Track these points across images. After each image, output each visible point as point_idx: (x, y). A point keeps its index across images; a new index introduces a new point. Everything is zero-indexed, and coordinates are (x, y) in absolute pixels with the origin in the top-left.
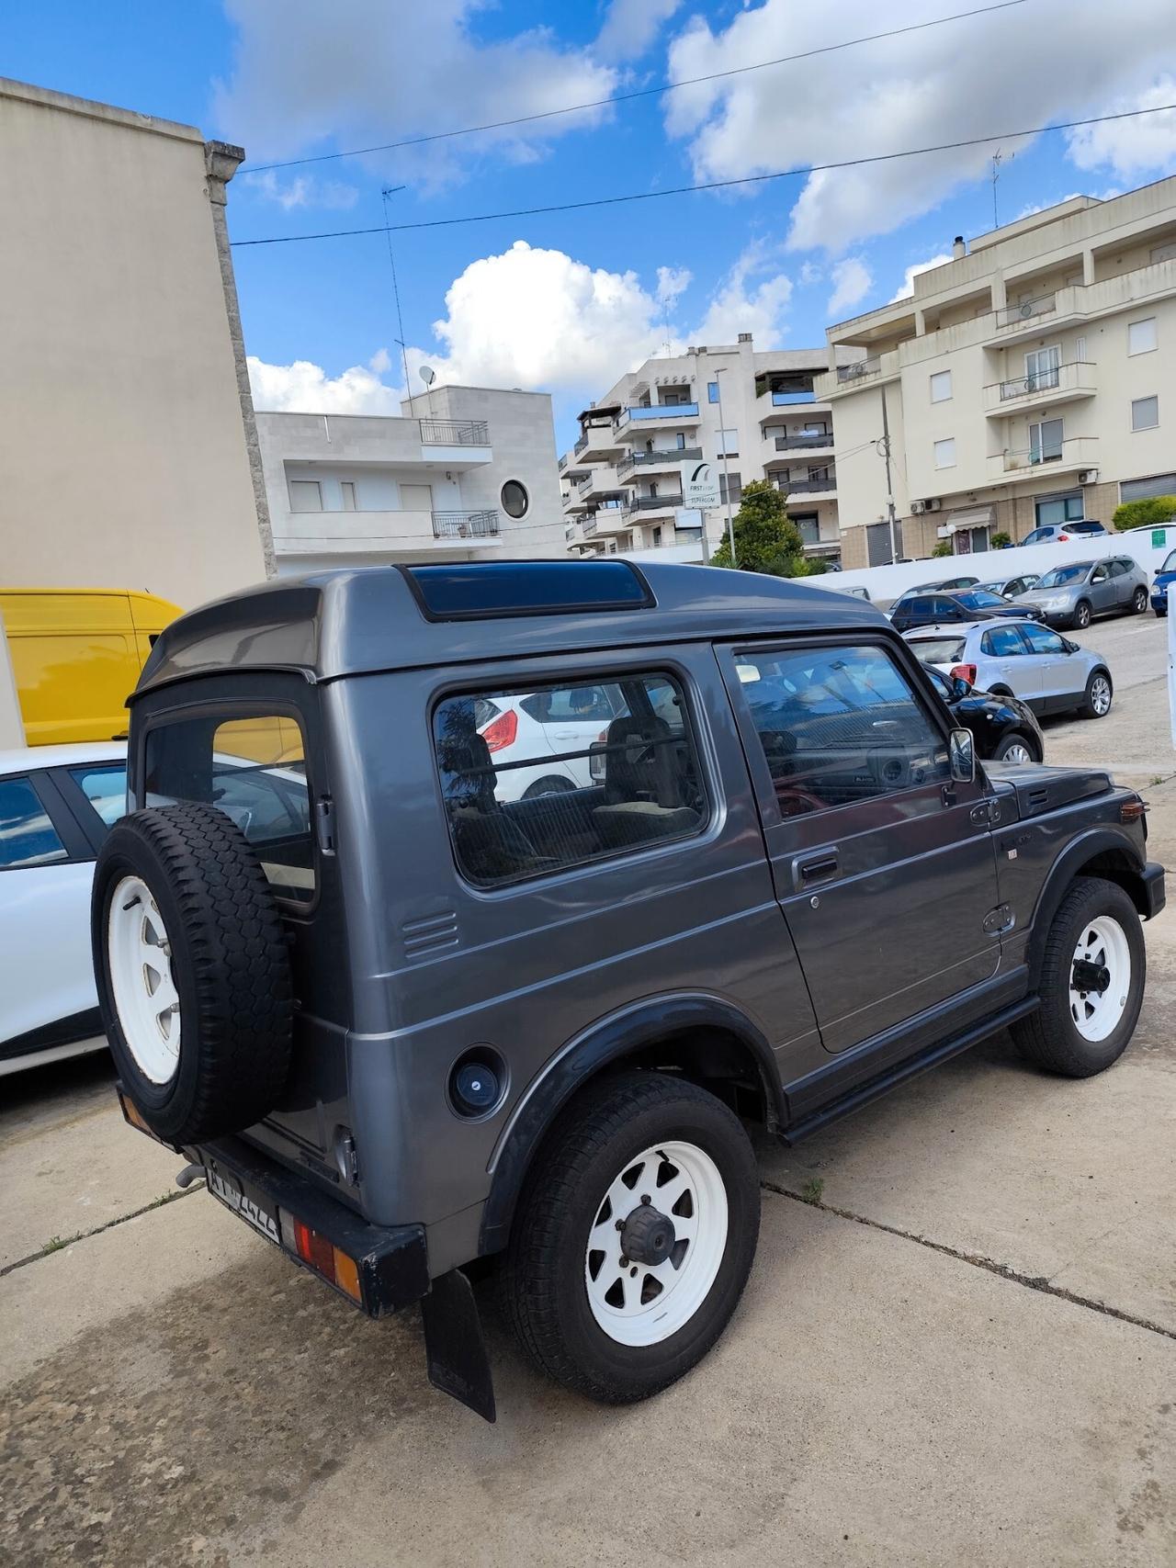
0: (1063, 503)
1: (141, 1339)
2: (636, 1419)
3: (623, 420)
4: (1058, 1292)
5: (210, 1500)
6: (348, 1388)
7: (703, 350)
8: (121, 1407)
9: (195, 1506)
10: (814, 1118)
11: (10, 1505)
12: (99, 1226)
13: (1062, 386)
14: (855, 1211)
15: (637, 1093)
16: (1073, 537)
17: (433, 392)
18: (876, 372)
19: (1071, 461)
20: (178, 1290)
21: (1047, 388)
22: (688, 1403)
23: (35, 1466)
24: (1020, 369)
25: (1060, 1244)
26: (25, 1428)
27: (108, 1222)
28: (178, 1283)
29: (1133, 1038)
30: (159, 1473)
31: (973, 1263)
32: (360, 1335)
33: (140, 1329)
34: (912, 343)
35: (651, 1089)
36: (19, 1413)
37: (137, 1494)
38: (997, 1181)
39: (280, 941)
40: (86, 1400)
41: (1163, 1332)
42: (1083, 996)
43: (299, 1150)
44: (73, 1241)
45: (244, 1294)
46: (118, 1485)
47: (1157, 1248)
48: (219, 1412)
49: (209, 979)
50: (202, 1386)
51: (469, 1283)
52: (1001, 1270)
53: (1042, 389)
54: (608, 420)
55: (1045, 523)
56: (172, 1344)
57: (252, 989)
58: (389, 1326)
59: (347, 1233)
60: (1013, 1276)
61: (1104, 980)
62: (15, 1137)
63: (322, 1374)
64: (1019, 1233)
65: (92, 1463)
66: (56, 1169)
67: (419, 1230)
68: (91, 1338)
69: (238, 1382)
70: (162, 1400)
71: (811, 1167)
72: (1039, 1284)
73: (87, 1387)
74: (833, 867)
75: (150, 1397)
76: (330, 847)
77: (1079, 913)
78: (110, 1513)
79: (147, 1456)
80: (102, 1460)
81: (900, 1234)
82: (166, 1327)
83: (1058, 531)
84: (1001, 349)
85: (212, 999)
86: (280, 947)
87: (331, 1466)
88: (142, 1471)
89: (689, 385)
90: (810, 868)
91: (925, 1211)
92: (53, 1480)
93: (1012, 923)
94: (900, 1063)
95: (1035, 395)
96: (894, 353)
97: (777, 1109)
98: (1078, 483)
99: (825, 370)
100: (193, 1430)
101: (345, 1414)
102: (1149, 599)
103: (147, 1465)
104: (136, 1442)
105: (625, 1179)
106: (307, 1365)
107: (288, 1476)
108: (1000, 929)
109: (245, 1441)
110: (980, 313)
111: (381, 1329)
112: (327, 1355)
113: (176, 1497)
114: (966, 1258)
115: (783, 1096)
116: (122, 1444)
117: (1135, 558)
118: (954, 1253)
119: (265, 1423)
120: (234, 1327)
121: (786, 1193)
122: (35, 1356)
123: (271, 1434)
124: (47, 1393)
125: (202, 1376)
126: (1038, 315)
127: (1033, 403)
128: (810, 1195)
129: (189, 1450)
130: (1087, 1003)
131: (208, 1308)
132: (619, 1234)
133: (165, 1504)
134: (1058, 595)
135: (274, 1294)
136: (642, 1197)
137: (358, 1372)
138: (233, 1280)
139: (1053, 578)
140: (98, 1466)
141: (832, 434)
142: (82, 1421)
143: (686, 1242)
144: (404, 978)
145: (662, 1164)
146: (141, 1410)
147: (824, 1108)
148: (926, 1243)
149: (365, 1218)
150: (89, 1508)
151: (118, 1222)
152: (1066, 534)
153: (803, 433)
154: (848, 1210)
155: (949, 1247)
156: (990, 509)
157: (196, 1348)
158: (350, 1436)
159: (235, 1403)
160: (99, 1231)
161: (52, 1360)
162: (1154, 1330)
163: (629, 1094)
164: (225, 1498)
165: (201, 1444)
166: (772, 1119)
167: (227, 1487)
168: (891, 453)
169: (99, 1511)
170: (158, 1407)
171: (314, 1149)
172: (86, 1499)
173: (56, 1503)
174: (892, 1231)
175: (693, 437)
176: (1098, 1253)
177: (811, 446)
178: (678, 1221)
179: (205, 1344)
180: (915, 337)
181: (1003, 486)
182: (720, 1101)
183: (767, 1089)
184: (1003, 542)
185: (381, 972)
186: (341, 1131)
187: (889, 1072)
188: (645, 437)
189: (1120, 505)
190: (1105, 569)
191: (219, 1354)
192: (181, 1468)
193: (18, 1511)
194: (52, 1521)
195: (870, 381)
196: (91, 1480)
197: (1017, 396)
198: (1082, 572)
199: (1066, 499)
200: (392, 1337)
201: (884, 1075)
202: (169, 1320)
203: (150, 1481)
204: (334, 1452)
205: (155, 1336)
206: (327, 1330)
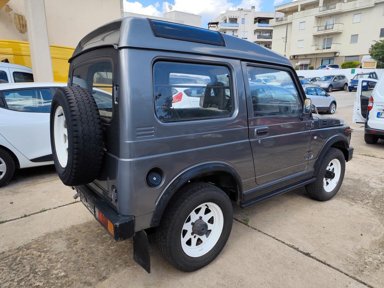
0: (329, 60)
1: (61, 237)
2: (191, 276)
3: (219, 25)
4: (313, 257)
5: (70, 283)
6: (113, 257)
7: (242, 9)
8: (51, 255)
9: (66, 284)
10: (250, 202)
11: (16, 277)
12: (56, 207)
13: (334, 29)
14: (257, 228)
15: (202, 188)
16: (331, 69)
17: (171, 12)
18: (286, 20)
19: (332, 50)
20: (73, 226)
21: (330, 29)
22: (206, 274)
23: (25, 267)
24: (324, 23)
25: (314, 244)
26: (25, 257)
27: (59, 206)
28: (73, 224)
29: (337, 193)
30: (58, 274)
31: (289, 246)
32: (118, 244)
33: (61, 234)
34: (297, 13)
35: (206, 187)
36: (24, 252)
37: (51, 279)
38: (297, 225)
39: (100, 129)
40: (43, 251)
41: (342, 272)
42: (326, 180)
43: (102, 191)
44: (48, 210)
45: (90, 229)
46: (46, 275)
47: (342, 249)
48: (77, 259)
49: (77, 137)
50: (75, 252)
51: (146, 234)
52: (297, 249)
53: (328, 29)
54: (215, 25)
55: (324, 64)
56: (68, 240)
57: (90, 142)
58: (127, 242)
59: (112, 216)
60: (300, 251)
61: (333, 176)
62: (39, 182)
63: (107, 253)
64: (303, 240)
65: (41, 269)
66: (48, 191)
67: (133, 218)
68: (48, 235)
69: (84, 252)
70: (63, 254)
71: (246, 215)
72: (308, 255)
73: (43, 248)
74: (266, 132)
75: (60, 253)
76: (117, 101)
77: (330, 157)
78: (42, 283)
79: (56, 269)
80: (43, 268)
81: (269, 236)
82: (68, 235)
83: (327, 67)
84: (320, 17)
85: (77, 143)
86: (100, 130)
87: (105, 278)
88: (53, 273)
89: (237, 19)
90: (260, 132)
91: (277, 231)
92: (29, 272)
93: (312, 157)
94: (277, 190)
95: (326, 31)
96: (291, 15)
97: (241, 198)
98: (334, 55)
99: (273, 18)
100: (69, 263)
101: (111, 264)
102: (348, 86)
103: (55, 271)
104: (53, 264)
105: (196, 211)
106: (103, 250)
107: (92, 279)
108: (308, 158)
109: (82, 268)
110: (315, 7)
111: (124, 243)
112: (109, 248)
113: (61, 281)
114: (287, 245)
115: (243, 195)
116: (49, 265)
117: (346, 76)
118: (284, 243)
119: (89, 264)
120: (85, 237)
121: (239, 221)
122: (32, 238)
123: (90, 267)
124: (33, 248)
125: (75, 249)
126: (331, 9)
127: (326, 33)
128: (246, 222)
129: (67, 269)
130: (327, 182)
131: (80, 231)
132: (192, 226)
133: (57, 283)
134: (325, 83)
135: (98, 230)
136: (200, 217)
137: (117, 253)
138: (87, 225)
139: (324, 79)
140: (42, 269)
141: (272, 36)
142: (41, 257)
143: (210, 230)
144: (136, 144)
145: (207, 208)
146: (56, 256)
147: (254, 199)
148: (276, 239)
149: (118, 212)
150: (37, 281)
151: (61, 206)
152: (329, 68)
153: (264, 35)
154: (255, 227)
155: (283, 241)
156: (310, 59)
157: (75, 241)
158: (111, 270)
159: (82, 257)
160: (56, 208)
161: (36, 240)
162: (340, 271)
163: (200, 188)
164: (74, 283)
165: (71, 267)
166: (239, 200)
167: (75, 280)
168: (287, 41)
169: (39, 282)
170: (61, 256)
171: (106, 191)
172: (37, 278)
173: (28, 278)
174: (267, 235)
175: (236, 32)
176: (325, 248)
177: (266, 38)
178: (209, 225)
179: (77, 241)
180: (298, 12)
181: (314, 54)
182: (225, 193)
183: (239, 192)
184: (312, 68)
185: (129, 141)
186: (113, 187)
187: (273, 192)
188: (224, 31)
189: (344, 62)
190: (338, 78)
191: (80, 244)
192: (64, 273)
193: (18, 279)
194: (27, 283)
195: (284, 22)
196: (39, 273)
197: (322, 30)
198: (332, 78)
199: (330, 59)
200: (127, 245)
201: (271, 193)
202: (69, 233)
203: (55, 276)
204: (106, 274)
205: (64, 237)
206: (110, 241)
